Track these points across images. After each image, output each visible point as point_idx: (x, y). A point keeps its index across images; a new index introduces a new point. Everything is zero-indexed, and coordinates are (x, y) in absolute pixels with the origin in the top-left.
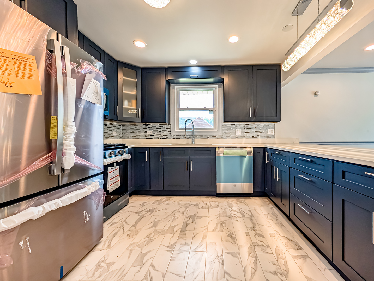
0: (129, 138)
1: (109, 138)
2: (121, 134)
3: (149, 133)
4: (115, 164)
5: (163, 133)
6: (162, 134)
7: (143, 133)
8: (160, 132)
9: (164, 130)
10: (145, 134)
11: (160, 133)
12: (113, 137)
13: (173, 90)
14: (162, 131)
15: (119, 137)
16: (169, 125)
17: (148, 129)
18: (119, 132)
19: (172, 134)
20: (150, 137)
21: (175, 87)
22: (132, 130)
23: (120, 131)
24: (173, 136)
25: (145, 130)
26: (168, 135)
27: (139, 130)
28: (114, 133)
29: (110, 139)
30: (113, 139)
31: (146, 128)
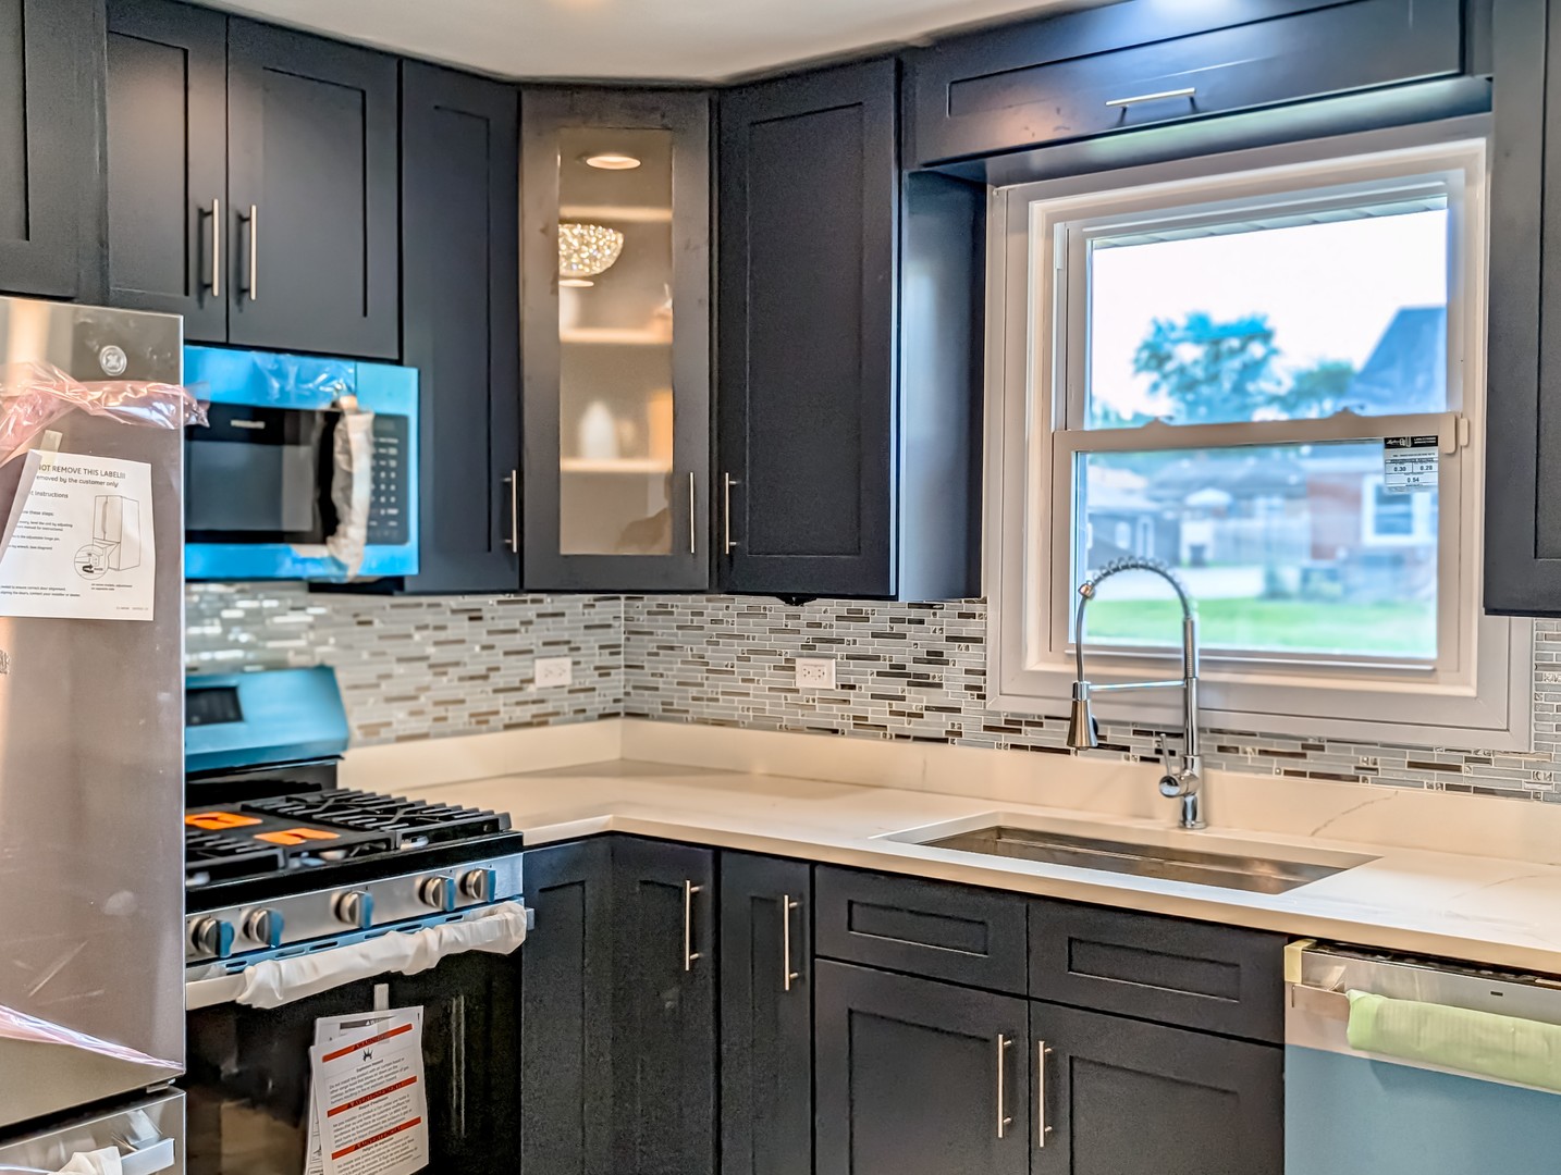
0: (670, 713)
1: (504, 717)
2: (619, 678)
3: (816, 675)
4: (381, 991)
5: (921, 682)
6: (917, 699)
7: (766, 674)
8: (898, 671)
9: (936, 657)
10: (781, 679)
11: (897, 686)
12: (535, 709)
13: (1014, 240)
14: (911, 668)
15: (596, 703)
16: (977, 608)
17: (808, 634)
18: (606, 659)
19: (1003, 705)
20: (820, 716)
21: (1038, 209)
22: (694, 645)
23: (614, 649)
24: (1013, 725)
25: (788, 646)
26: (967, 701)
27: (738, 647)
28: (552, 672)
29: (508, 727)
30: (540, 721)
31: (791, 624)
